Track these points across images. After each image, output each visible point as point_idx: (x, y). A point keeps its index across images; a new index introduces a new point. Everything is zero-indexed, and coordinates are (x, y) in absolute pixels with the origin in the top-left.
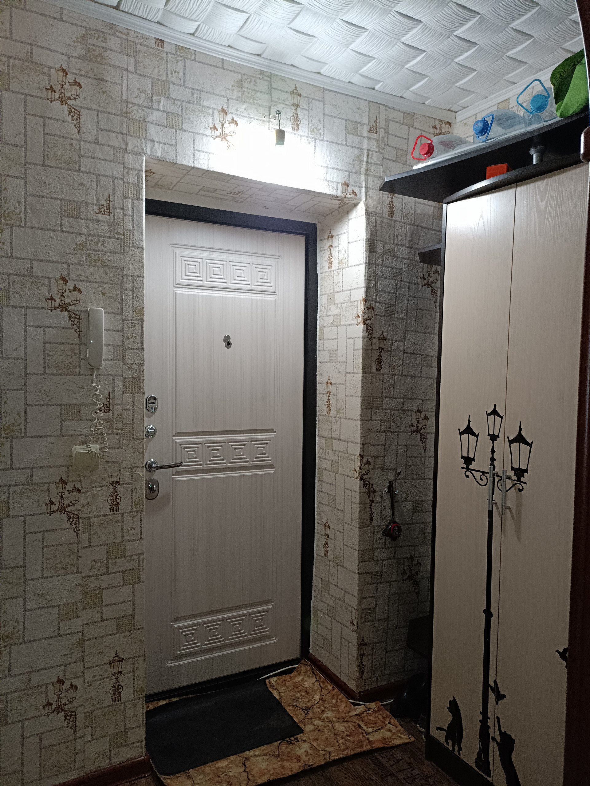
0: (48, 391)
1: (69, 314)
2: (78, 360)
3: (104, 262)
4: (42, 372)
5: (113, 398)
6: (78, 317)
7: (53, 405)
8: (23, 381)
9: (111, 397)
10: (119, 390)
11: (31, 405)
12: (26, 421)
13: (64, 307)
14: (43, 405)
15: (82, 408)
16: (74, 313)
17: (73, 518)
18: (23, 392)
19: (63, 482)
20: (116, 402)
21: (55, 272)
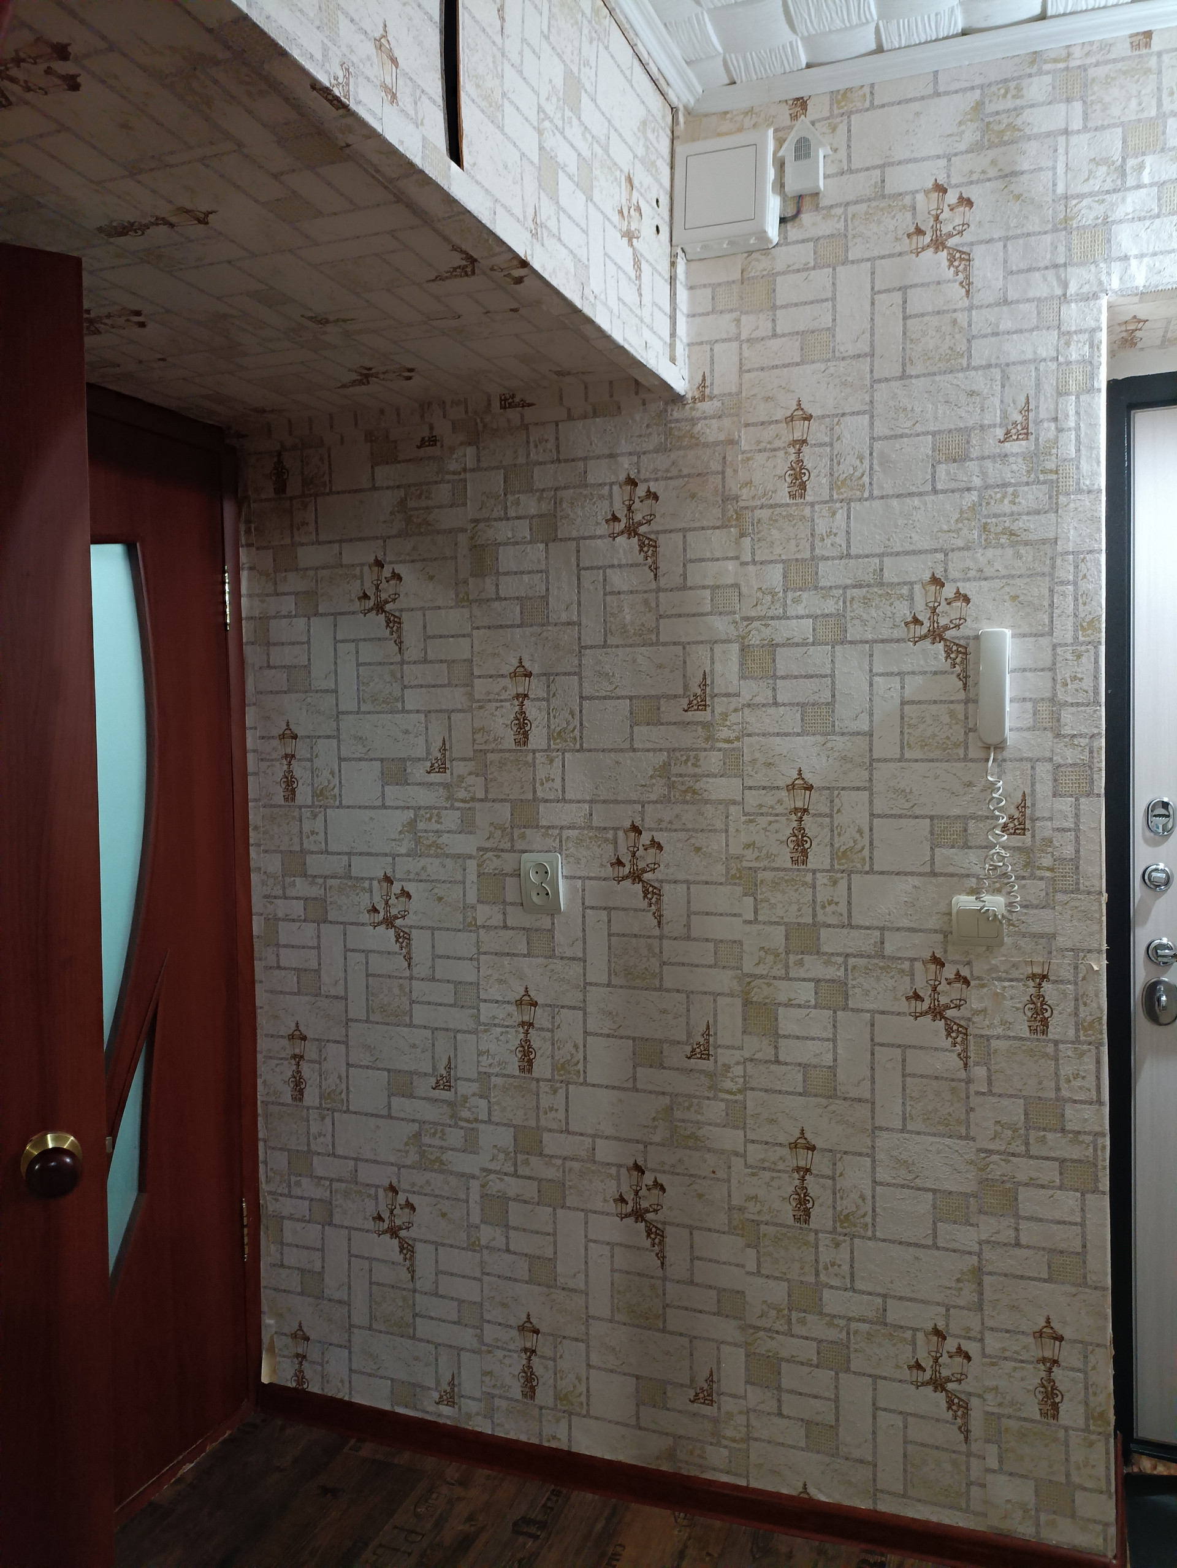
0: (908, 791)
1: (946, 646)
2: (963, 731)
3: (1014, 535)
4: (898, 756)
5: (1033, 805)
6: (963, 651)
7: (917, 817)
8: (867, 773)
9: (1028, 804)
10: (1044, 789)
11: (879, 816)
12: (871, 843)
13: (936, 635)
14: (900, 816)
15: (971, 824)
16: (955, 644)
17: (957, 1031)
18: (867, 793)
19: (939, 963)
20: (1038, 814)
21: (919, 569)
